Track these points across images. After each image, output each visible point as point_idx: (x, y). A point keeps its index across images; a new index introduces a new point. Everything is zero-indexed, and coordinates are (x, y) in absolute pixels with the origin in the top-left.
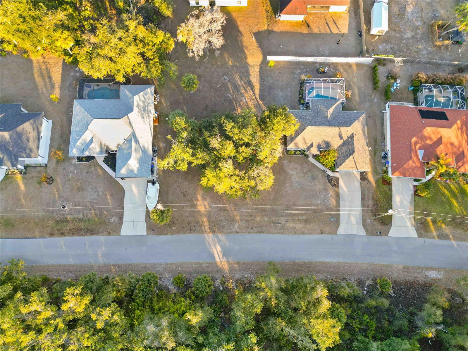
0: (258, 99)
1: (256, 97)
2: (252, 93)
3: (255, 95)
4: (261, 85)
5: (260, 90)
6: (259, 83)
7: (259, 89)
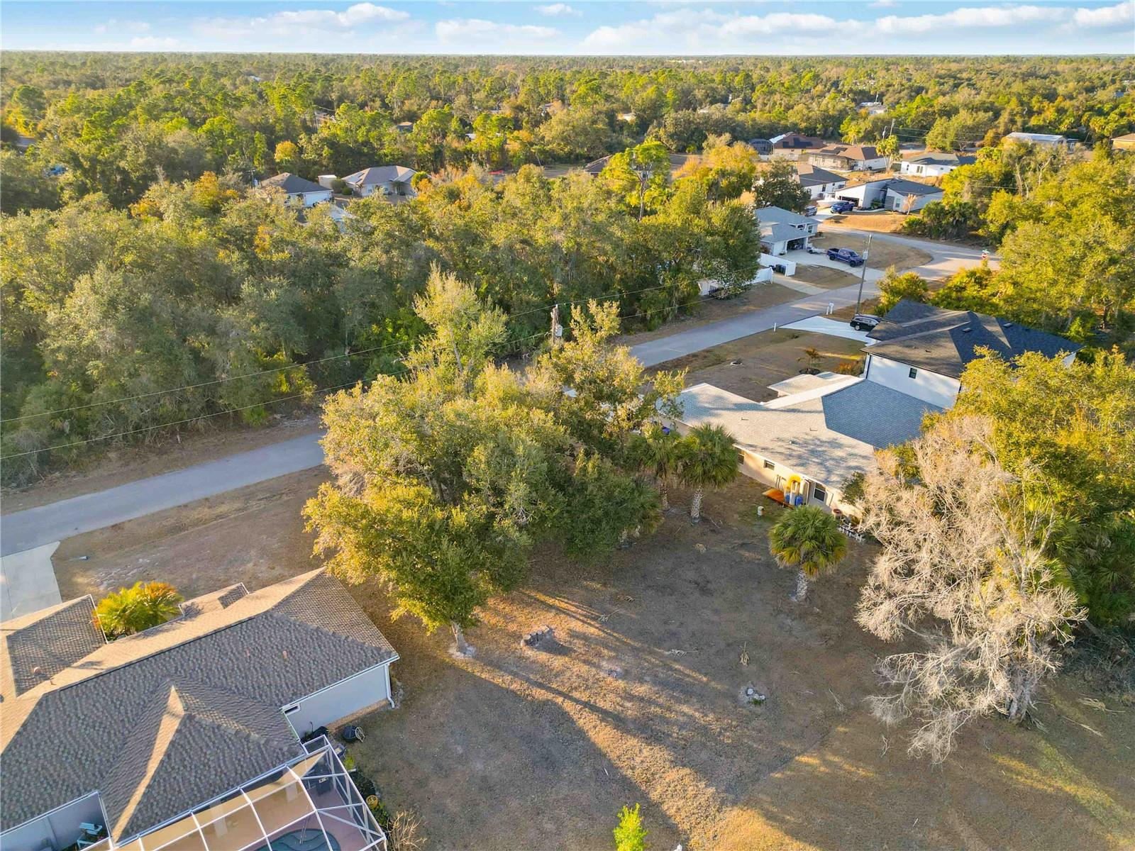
0: (560, 700)
1: (577, 701)
2: (605, 705)
3: (586, 705)
4: (595, 753)
5: (581, 734)
6: (613, 756)
7: (591, 734)
